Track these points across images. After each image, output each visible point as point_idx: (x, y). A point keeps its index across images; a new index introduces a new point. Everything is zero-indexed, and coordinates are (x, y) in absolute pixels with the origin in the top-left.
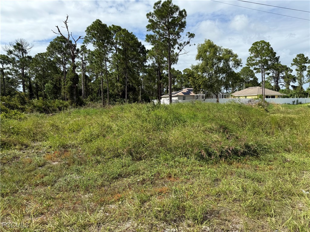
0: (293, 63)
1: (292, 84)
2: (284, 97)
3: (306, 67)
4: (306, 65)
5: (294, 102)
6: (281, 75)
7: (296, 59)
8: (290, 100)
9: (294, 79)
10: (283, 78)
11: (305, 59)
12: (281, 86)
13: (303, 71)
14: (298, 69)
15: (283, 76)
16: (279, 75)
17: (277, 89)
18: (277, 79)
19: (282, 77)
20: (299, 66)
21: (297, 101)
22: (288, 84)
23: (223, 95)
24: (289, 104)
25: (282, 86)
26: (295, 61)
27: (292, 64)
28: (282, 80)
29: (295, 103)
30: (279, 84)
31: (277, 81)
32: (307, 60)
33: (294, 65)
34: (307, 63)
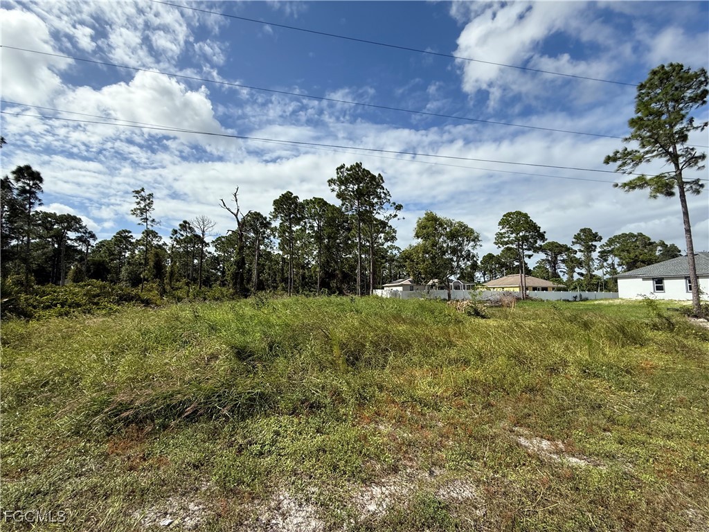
0: (574, 240)
1: (577, 270)
2: (559, 290)
3: (595, 246)
4: (594, 243)
5: (575, 297)
6: (560, 258)
7: (579, 234)
8: (570, 295)
9: (580, 263)
10: (563, 261)
11: (593, 234)
12: (561, 274)
13: (590, 252)
14: (582, 249)
15: (562, 259)
16: (556, 258)
17: (555, 276)
18: (554, 263)
19: (561, 261)
20: (583, 246)
21: (581, 295)
22: (572, 270)
23: (464, 286)
24: (568, 301)
25: (562, 273)
26: (577, 237)
27: (573, 242)
28: (563, 266)
29: (578, 299)
30: (558, 271)
31: (555, 267)
32: (596, 237)
33: (577, 243)
34: (596, 241)
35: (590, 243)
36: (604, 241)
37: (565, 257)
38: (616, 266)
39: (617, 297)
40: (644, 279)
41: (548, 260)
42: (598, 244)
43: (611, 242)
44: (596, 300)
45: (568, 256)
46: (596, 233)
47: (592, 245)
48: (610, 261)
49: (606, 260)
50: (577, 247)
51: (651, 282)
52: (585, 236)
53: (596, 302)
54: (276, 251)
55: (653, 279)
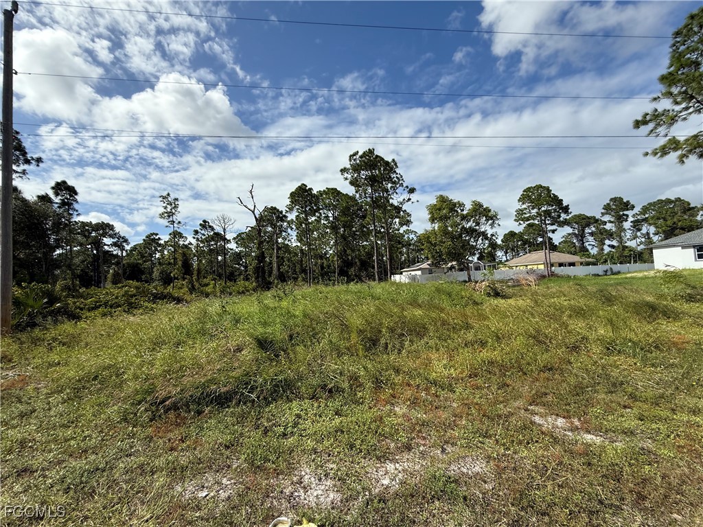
0: (603, 211)
1: (607, 242)
2: (588, 264)
3: (627, 216)
4: (625, 212)
5: (606, 271)
6: (587, 230)
8: (599, 269)
9: (610, 235)
10: (592, 234)
11: (625, 203)
12: (589, 248)
13: (622, 222)
14: (612, 220)
15: (590, 231)
16: (584, 231)
17: (584, 250)
18: (581, 237)
19: (589, 233)
20: (613, 216)
21: (611, 269)
22: (602, 243)
23: (485, 266)
24: (598, 275)
25: (591, 247)
26: (607, 208)
27: (602, 213)
28: (591, 238)
29: (609, 273)
30: (586, 244)
31: (582, 241)
32: (627, 206)
33: (607, 214)
34: (627, 210)
35: (621, 213)
36: (637, 210)
37: (593, 229)
38: (651, 236)
39: (653, 268)
40: (683, 247)
41: (575, 234)
42: (630, 213)
43: (645, 210)
44: (629, 272)
45: (597, 228)
46: (628, 202)
47: (624, 215)
48: (644, 230)
49: (639, 230)
50: (606, 218)
51: (692, 250)
52: (615, 205)
53: (629, 275)
54: (294, 243)
55: (694, 247)
